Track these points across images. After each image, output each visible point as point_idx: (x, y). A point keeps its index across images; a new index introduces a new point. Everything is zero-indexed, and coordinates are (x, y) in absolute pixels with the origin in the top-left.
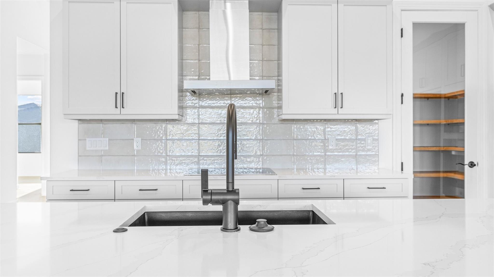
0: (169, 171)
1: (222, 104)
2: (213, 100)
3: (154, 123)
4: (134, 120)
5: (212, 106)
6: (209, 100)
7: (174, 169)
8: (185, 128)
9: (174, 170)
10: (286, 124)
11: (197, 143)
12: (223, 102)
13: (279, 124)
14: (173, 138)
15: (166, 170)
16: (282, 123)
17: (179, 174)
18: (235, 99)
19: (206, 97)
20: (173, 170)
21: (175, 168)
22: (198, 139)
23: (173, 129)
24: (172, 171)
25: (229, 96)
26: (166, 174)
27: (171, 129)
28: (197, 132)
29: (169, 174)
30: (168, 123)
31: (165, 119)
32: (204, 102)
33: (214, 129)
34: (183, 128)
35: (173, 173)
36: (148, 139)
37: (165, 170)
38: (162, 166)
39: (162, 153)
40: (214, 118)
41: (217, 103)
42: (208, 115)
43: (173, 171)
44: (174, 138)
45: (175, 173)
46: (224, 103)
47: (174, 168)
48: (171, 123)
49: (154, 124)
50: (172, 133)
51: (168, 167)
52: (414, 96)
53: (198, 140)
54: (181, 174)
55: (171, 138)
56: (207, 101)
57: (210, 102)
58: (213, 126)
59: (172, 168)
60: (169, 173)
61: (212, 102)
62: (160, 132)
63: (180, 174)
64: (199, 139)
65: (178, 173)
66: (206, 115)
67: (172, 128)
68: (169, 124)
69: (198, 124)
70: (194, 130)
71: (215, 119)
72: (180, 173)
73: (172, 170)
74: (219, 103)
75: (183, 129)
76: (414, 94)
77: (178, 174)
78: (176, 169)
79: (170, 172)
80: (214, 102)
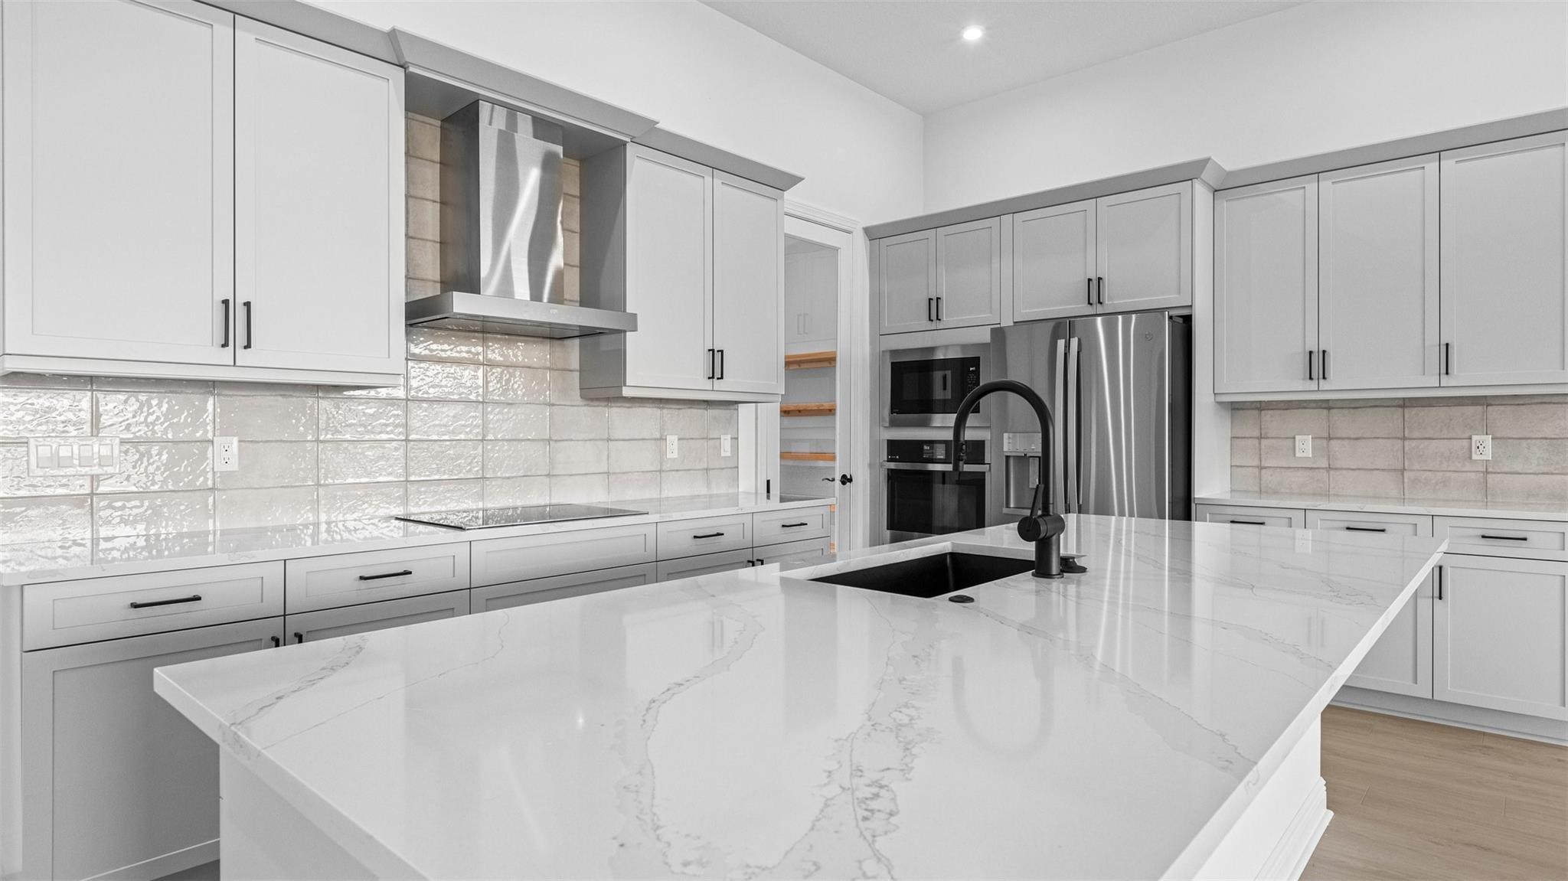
0: (323, 527)
1: (465, 355)
2: (441, 341)
3: (277, 393)
4: (214, 382)
5: (441, 358)
6: (431, 342)
7: (340, 521)
8: (371, 411)
9: (340, 525)
10: (595, 406)
11: (401, 450)
12: (464, 348)
13: (582, 406)
14: (335, 437)
15: (317, 525)
16: (588, 405)
17: (353, 533)
18: (494, 345)
19: (425, 332)
20: (337, 524)
21: (342, 519)
22: (404, 438)
23: (337, 412)
24: (334, 526)
25: (481, 335)
26: (315, 536)
27: (331, 413)
28: (404, 421)
29: (324, 536)
30: (320, 394)
31: (313, 385)
32: (421, 346)
33: (444, 415)
34: (366, 411)
35: (337, 532)
36: (260, 440)
37: (313, 524)
38: (305, 516)
39: (304, 479)
40: (446, 386)
41: (451, 350)
42: (429, 380)
43: (336, 526)
44: (339, 437)
45: (342, 533)
46: (468, 352)
47: (340, 517)
48: (333, 396)
49: (280, 398)
50: (333, 423)
51: (323, 517)
52: (787, 360)
53: (404, 443)
54: (358, 532)
55: (331, 437)
56: (429, 343)
57: (434, 347)
58: (443, 406)
59: (334, 519)
60: (325, 531)
61: (440, 347)
62: (298, 420)
63: (355, 533)
64: (407, 440)
65: (351, 530)
66: (424, 377)
67: (333, 410)
68: (328, 398)
69: (403, 399)
70: (394, 415)
71: (446, 390)
72: (356, 530)
73: (334, 524)
74: (457, 352)
75: (364, 413)
76: (786, 357)
77: (351, 534)
78: (344, 521)
79: (327, 529)
80: (446, 347)
